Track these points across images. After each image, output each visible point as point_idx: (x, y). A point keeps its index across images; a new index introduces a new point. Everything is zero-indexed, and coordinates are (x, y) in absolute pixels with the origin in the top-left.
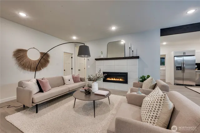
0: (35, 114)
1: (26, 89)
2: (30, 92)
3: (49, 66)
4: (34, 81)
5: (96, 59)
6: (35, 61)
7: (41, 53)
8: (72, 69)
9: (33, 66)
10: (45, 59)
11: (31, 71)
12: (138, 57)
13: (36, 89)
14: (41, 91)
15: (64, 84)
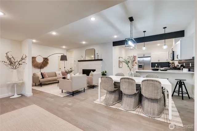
0: (41, 87)
1: (37, 76)
2: (38, 77)
3: (49, 66)
4: (40, 73)
5: (79, 61)
6: (40, 63)
7: (44, 58)
8: (65, 67)
9: (39, 66)
10: (46, 62)
11: (38, 68)
12: (102, 60)
13: (41, 77)
14: (43, 78)
15: (56, 76)
